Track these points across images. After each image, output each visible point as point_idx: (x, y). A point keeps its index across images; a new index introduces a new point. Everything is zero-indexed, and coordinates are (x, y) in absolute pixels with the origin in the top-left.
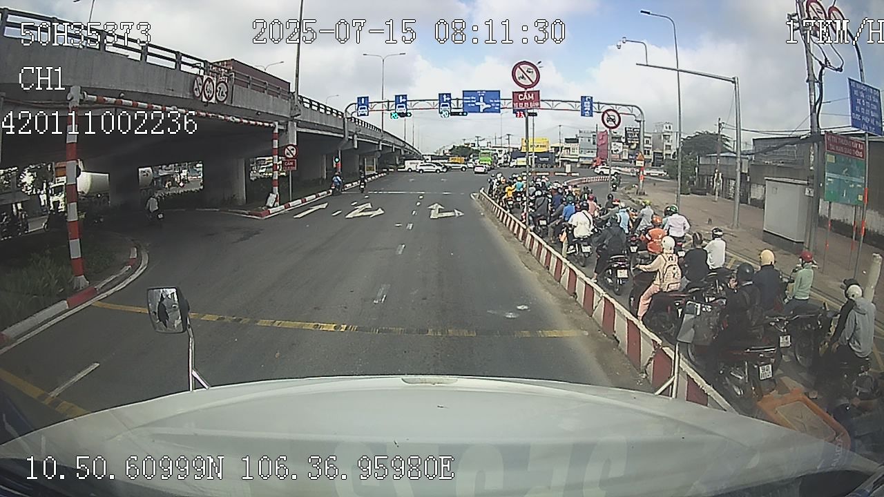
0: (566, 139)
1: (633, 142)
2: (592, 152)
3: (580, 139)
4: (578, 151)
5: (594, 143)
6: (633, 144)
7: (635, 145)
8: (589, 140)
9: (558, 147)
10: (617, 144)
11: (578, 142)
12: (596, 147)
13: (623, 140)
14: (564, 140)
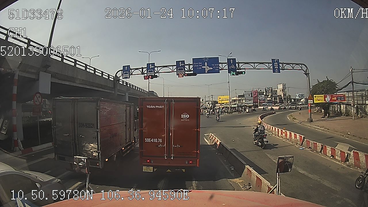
0: (238, 95)
1: (269, 94)
2: (251, 101)
3: (245, 96)
4: (244, 100)
5: (252, 97)
6: (269, 95)
7: (270, 95)
8: (249, 95)
9: (235, 100)
10: (262, 96)
11: (244, 97)
12: (252, 98)
13: (265, 94)
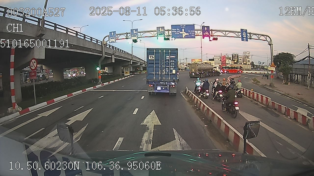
2: (220, 64)
4: (214, 64)
5: (220, 61)
6: (235, 60)
8: (218, 59)
10: (229, 60)
11: (214, 60)
13: (231, 59)
14: (209, 60)
